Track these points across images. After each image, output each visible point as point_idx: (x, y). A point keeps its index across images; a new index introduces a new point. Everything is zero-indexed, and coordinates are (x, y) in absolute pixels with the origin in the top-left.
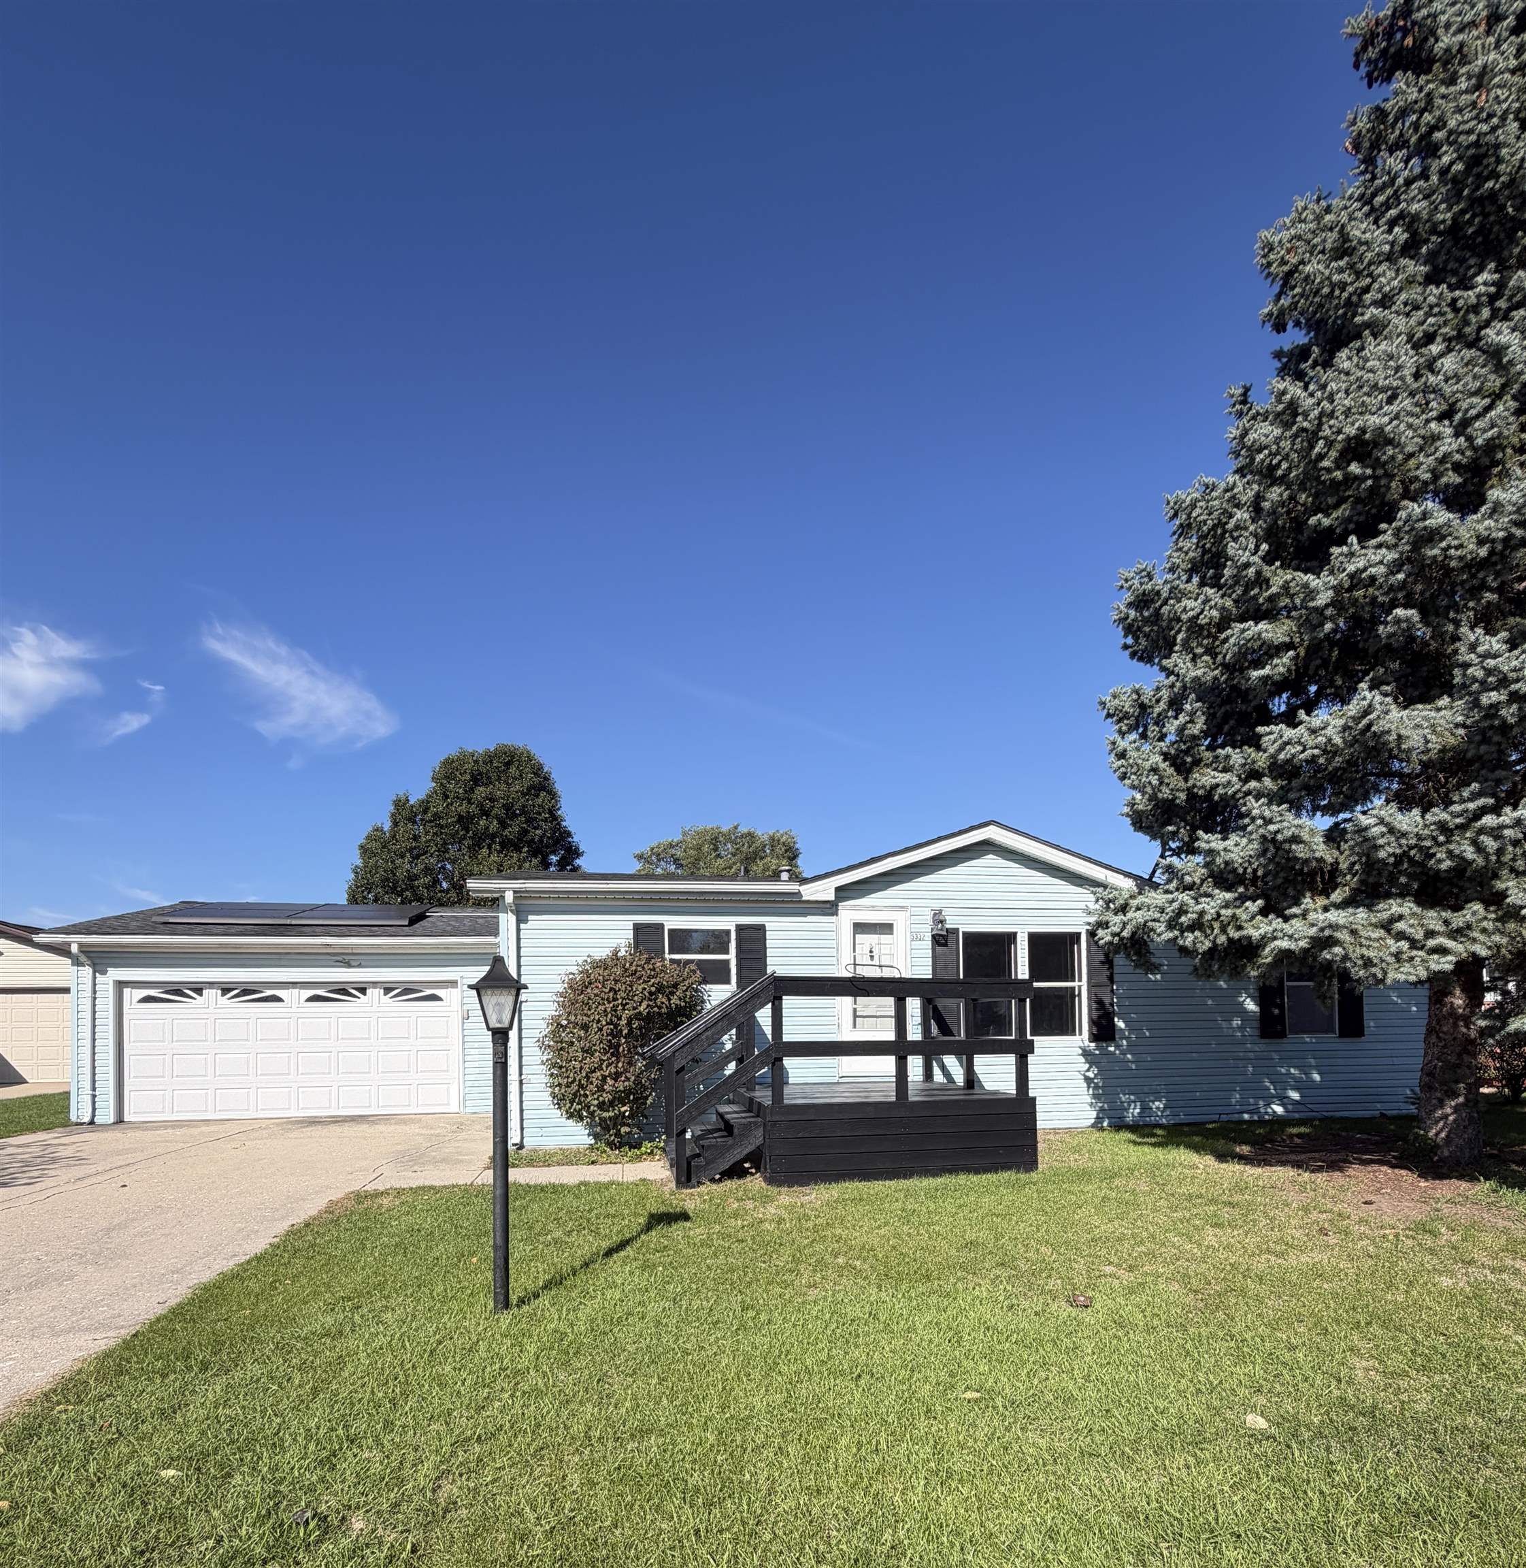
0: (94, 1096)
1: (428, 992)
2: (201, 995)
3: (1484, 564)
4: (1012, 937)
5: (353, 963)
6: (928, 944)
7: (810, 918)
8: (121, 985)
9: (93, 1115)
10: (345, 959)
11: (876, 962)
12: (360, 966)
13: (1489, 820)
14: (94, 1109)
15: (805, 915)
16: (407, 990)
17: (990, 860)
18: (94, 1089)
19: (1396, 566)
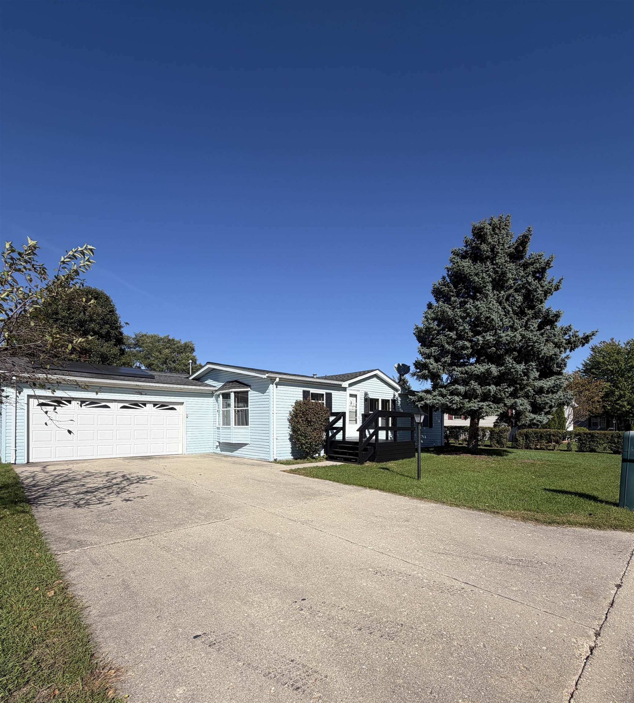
0: (16, 450)
1: (171, 406)
2: (70, 403)
3: (507, 344)
4: (378, 400)
5: (143, 393)
6: (363, 401)
7: (341, 392)
8: (29, 397)
9: (15, 460)
10: (140, 391)
11: (352, 405)
12: (146, 394)
13: (507, 390)
14: (16, 457)
15: (339, 391)
16: (163, 405)
17: (375, 379)
18: (16, 447)
19: (494, 340)
